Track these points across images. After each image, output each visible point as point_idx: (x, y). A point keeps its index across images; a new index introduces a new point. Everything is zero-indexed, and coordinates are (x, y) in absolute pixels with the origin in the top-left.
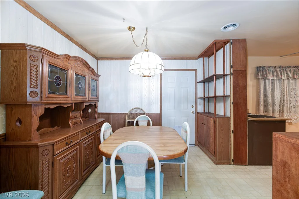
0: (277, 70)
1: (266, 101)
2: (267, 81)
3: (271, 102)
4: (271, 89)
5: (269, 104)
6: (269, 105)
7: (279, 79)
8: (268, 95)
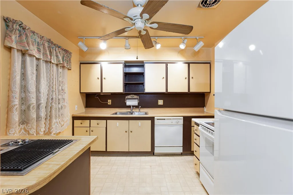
0: (45, 44)
1: (24, 100)
2: (28, 59)
3: (35, 102)
4: (35, 75)
5: (31, 107)
6: (31, 109)
7: (46, 62)
8: (31, 89)
